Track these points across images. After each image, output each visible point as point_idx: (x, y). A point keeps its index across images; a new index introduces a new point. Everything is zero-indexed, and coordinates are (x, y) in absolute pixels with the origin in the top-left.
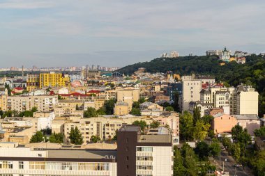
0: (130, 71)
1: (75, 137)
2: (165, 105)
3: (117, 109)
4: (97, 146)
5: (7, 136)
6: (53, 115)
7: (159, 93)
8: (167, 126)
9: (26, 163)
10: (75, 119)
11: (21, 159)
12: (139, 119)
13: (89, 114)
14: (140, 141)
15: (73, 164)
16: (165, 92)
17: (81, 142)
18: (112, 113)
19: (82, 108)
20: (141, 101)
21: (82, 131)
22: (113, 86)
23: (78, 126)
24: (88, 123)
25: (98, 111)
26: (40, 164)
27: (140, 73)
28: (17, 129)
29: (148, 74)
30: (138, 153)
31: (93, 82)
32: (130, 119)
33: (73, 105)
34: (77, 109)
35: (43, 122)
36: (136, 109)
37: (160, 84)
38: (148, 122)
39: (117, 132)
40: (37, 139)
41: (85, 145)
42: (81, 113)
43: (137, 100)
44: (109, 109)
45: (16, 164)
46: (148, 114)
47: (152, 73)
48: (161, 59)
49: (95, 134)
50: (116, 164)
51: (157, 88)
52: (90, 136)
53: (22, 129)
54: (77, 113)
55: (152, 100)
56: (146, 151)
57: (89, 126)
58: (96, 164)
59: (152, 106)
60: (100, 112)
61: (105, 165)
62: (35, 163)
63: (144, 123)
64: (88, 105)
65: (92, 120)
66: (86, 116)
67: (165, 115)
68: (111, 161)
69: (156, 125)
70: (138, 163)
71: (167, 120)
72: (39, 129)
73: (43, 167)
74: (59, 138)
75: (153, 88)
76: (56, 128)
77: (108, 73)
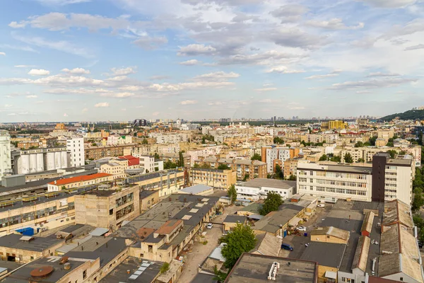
0: (389, 119)
1: (348, 159)
2: (412, 141)
3: (377, 143)
4: (361, 164)
5: (305, 157)
6: (335, 145)
7: (409, 133)
8: (411, 154)
9: (314, 172)
10: (348, 148)
11: (312, 170)
12: (391, 149)
13: (359, 145)
14: (388, 163)
15: (343, 174)
16: (413, 132)
17: (352, 162)
18: (374, 144)
19: (354, 141)
20: (395, 137)
21: (352, 155)
22: (375, 128)
23: (350, 152)
24: (356, 150)
25: (365, 144)
26: (323, 173)
27: (396, 121)
28: (312, 153)
29: (402, 121)
30: (387, 170)
31: (363, 126)
32: (385, 149)
33: (349, 140)
34: (351, 142)
35: (329, 149)
36: (391, 142)
37: (410, 127)
38: (398, 151)
39: (373, 157)
40: (323, 158)
41: (354, 164)
42: (353, 145)
43: (392, 136)
44: (372, 142)
45: (308, 172)
46: (399, 146)
47: (404, 120)
48: (412, 111)
49: (361, 157)
50: (371, 176)
51: (407, 130)
52: (357, 158)
53: (315, 153)
54: (350, 145)
55: (403, 137)
56: (392, 169)
57: (357, 152)
58: (358, 175)
59: (402, 141)
60: (366, 144)
61: (364, 176)
62: (319, 173)
63: (395, 152)
64: (358, 139)
65: (359, 149)
66: (356, 146)
67: (410, 147)
68: (368, 174)
69: (403, 153)
70: (386, 176)
71: (412, 150)
72: (326, 154)
73: (325, 175)
74: (338, 159)
75: (404, 130)
76: (336, 153)
77: (374, 120)
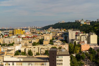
0: (47, 28)
1: (30, 53)
2: (62, 40)
3: (44, 42)
5: (6, 53)
6: (21, 45)
7: (59, 36)
8: (64, 48)
9: (15, 63)
10: (29, 46)
12: (53, 46)
13: (34, 44)
17: (32, 55)
18: (42, 44)
19: (31, 42)
20: (53, 39)
21: (32, 51)
23: (31, 49)
24: (34, 48)
25: (37, 43)
27: (50, 29)
28: (9, 51)
31: (34, 33)
33: (28, 41)
34: (29, 43)
35: (17, 48)
36: (51, 42)
37: (59, 33)
38: (57, 47)
42: (31, 44)
43: (51, 39)
44: (41, 42)
46: (56, 44)
47: (55, 29)
48: (58, 23)
49: (37, 52)
50: (49, 63)
51: (58, 34)
52: (35, 52)
53: (10, 50)
55: (57, 38)
56: (60, 58)
57: (35, 49)
59: (57, 41)
64: (33, 41)
65: (36, 47)
67: (63, 44)
68: (47, 62)
69: (60, 48)
71: (64, 46)
72: (16, 51)
74: (24, 53)
75: (56, 34)
76: (22, 50)
77: (38, 29)
